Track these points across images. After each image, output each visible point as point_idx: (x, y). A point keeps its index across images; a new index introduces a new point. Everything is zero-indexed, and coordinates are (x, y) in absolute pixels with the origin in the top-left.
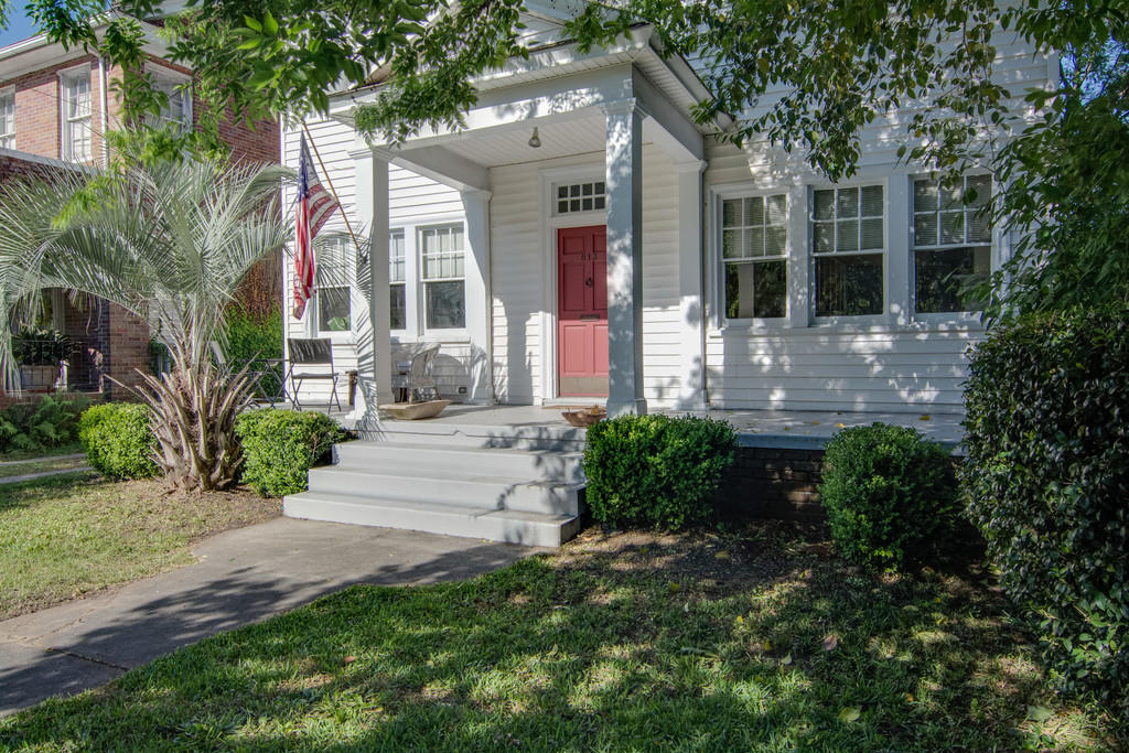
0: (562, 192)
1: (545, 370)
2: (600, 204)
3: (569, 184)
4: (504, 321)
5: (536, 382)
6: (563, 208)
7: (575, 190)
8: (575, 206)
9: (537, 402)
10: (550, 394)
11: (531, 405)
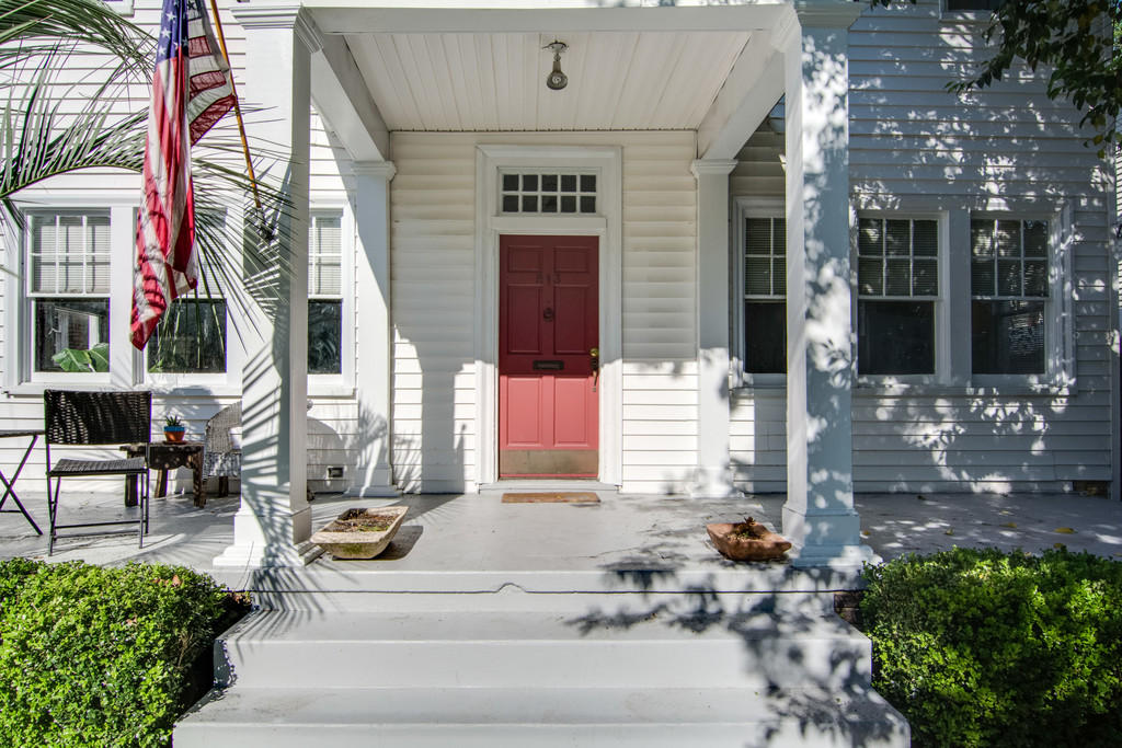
0: (510, 182)
1: (483, 443)
2: (589, 206)
3: (521, 173)
4: (415, 366)
5: (470, 458)
6: (509, 205)
7: (530, 182)
8: (530, 205)
9: (471, 488)
10: (490, 476)
11: (462, 494)
